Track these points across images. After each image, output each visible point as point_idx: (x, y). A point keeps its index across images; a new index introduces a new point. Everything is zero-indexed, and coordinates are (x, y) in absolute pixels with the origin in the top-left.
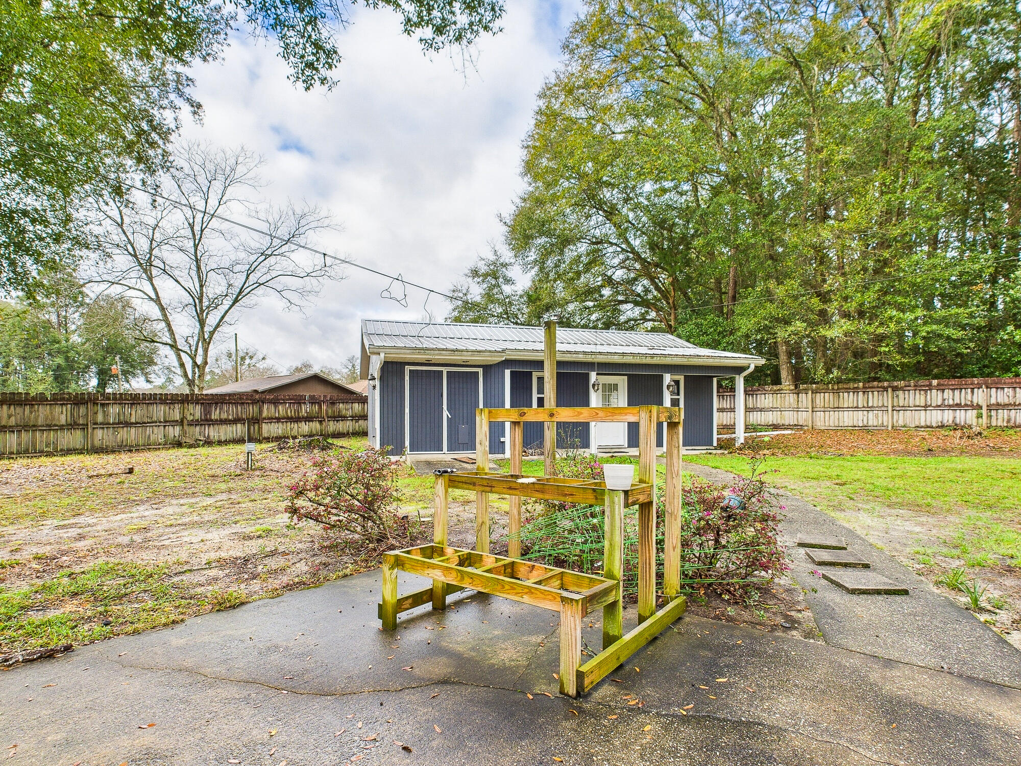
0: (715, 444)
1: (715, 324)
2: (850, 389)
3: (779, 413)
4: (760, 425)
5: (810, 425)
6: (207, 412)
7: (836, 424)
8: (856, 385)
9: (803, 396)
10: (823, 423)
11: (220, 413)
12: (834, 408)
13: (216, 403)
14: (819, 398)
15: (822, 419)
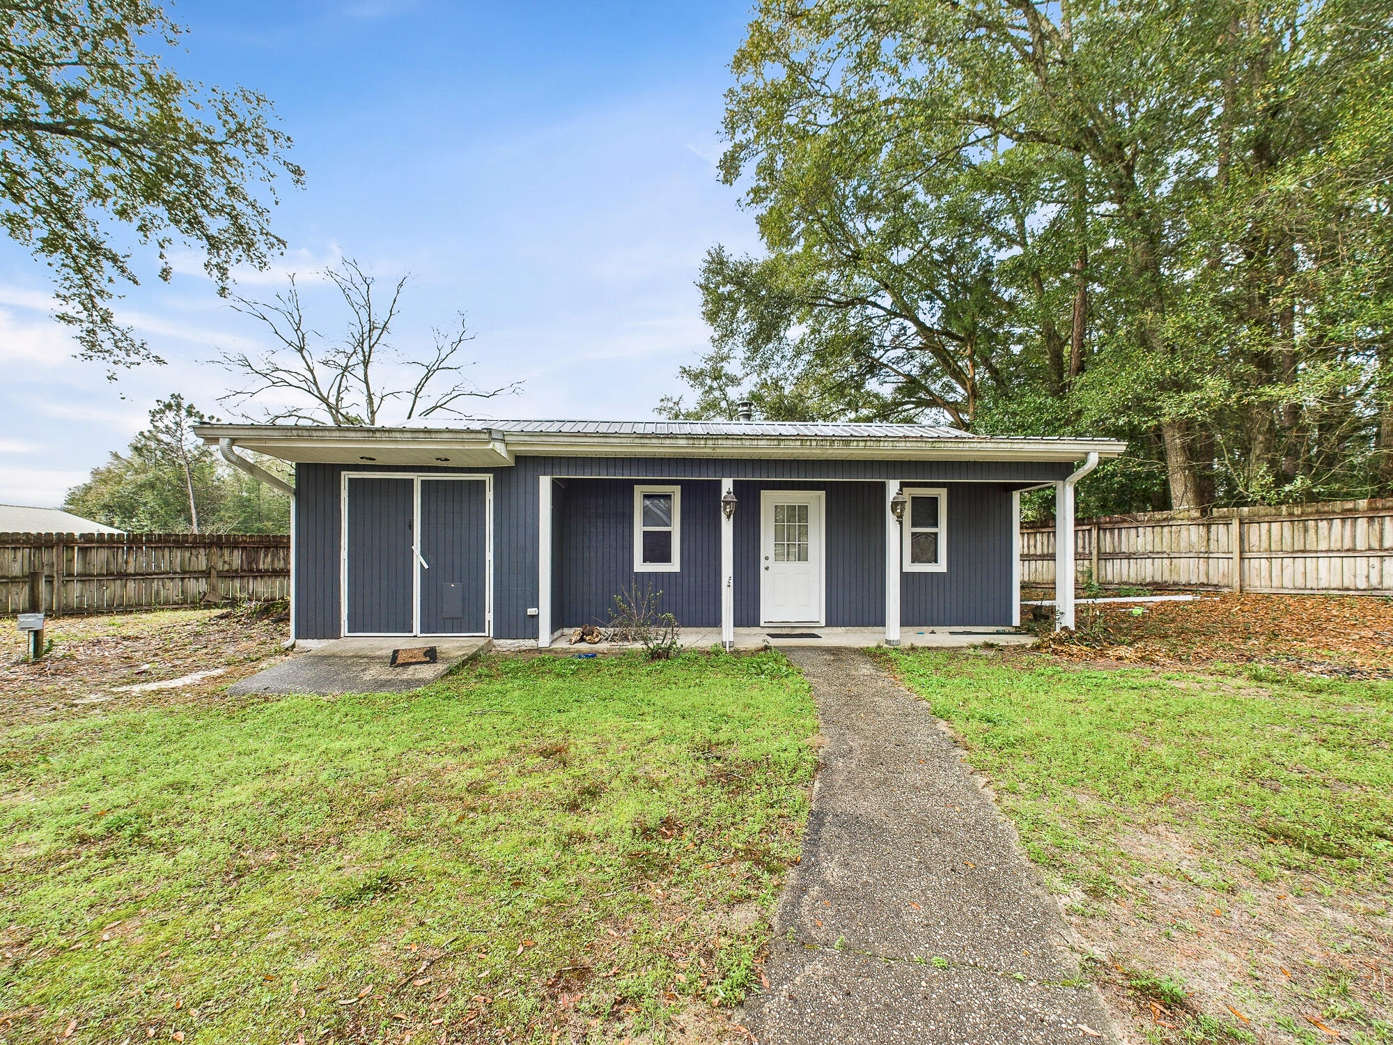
0: (1016, 621)
1: (1040, 409)
2: (1334, 512)
3: (1167, 561)
4: (1126, 583)
5: (1236, 584)
6: (252, 560)
7: (1300, 583)
8: (1350, 505)
9: (1219, 531)
10: (1266, 582)
11: (273, 561)
12: (1294, 552)
13: (267, 548)
14: (1257, 534)
15: (1265, 573)
